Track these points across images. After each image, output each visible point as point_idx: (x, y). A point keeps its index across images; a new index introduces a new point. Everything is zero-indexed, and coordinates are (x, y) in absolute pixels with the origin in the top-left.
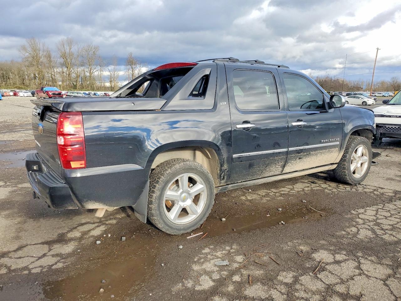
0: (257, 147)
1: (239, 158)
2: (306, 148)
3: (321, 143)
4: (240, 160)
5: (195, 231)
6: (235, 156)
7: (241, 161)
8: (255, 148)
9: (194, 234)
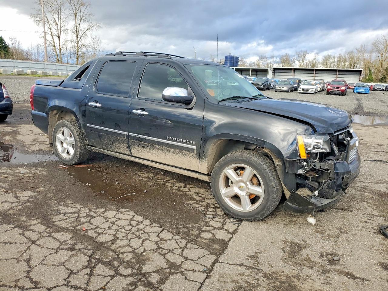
0: (102, 123)
1: (90, 127)
2: (147, 138)
3: (166, 139)
4: (91, 129)
5: (66, 165)
6: (88, 125)
7: (92, 131)
8: (101, 123)
9: (65, 166)
